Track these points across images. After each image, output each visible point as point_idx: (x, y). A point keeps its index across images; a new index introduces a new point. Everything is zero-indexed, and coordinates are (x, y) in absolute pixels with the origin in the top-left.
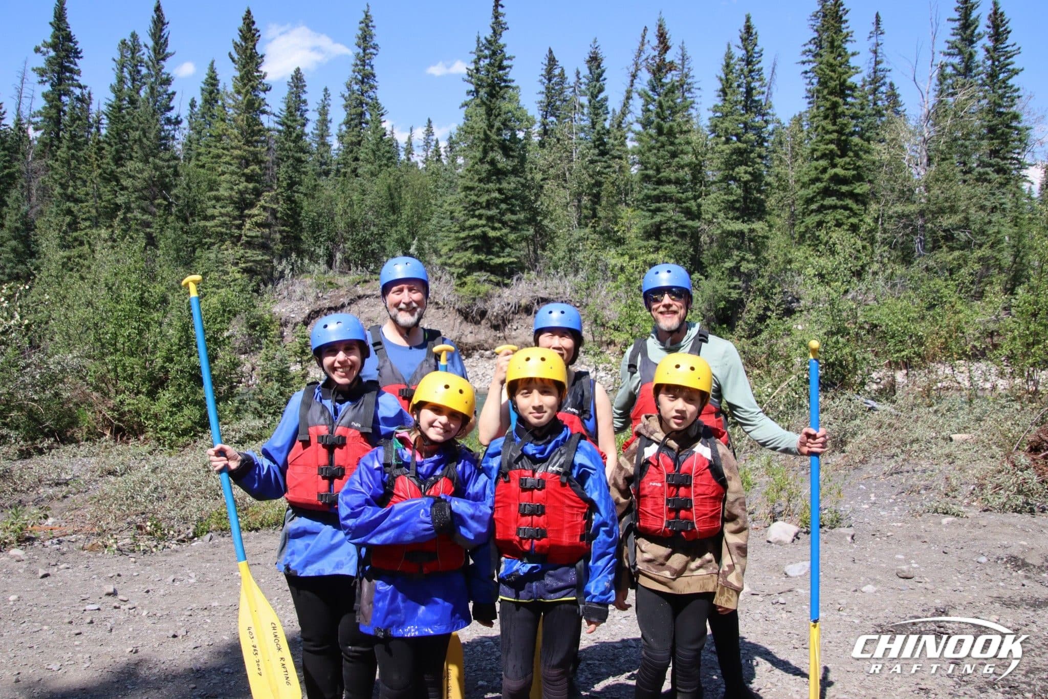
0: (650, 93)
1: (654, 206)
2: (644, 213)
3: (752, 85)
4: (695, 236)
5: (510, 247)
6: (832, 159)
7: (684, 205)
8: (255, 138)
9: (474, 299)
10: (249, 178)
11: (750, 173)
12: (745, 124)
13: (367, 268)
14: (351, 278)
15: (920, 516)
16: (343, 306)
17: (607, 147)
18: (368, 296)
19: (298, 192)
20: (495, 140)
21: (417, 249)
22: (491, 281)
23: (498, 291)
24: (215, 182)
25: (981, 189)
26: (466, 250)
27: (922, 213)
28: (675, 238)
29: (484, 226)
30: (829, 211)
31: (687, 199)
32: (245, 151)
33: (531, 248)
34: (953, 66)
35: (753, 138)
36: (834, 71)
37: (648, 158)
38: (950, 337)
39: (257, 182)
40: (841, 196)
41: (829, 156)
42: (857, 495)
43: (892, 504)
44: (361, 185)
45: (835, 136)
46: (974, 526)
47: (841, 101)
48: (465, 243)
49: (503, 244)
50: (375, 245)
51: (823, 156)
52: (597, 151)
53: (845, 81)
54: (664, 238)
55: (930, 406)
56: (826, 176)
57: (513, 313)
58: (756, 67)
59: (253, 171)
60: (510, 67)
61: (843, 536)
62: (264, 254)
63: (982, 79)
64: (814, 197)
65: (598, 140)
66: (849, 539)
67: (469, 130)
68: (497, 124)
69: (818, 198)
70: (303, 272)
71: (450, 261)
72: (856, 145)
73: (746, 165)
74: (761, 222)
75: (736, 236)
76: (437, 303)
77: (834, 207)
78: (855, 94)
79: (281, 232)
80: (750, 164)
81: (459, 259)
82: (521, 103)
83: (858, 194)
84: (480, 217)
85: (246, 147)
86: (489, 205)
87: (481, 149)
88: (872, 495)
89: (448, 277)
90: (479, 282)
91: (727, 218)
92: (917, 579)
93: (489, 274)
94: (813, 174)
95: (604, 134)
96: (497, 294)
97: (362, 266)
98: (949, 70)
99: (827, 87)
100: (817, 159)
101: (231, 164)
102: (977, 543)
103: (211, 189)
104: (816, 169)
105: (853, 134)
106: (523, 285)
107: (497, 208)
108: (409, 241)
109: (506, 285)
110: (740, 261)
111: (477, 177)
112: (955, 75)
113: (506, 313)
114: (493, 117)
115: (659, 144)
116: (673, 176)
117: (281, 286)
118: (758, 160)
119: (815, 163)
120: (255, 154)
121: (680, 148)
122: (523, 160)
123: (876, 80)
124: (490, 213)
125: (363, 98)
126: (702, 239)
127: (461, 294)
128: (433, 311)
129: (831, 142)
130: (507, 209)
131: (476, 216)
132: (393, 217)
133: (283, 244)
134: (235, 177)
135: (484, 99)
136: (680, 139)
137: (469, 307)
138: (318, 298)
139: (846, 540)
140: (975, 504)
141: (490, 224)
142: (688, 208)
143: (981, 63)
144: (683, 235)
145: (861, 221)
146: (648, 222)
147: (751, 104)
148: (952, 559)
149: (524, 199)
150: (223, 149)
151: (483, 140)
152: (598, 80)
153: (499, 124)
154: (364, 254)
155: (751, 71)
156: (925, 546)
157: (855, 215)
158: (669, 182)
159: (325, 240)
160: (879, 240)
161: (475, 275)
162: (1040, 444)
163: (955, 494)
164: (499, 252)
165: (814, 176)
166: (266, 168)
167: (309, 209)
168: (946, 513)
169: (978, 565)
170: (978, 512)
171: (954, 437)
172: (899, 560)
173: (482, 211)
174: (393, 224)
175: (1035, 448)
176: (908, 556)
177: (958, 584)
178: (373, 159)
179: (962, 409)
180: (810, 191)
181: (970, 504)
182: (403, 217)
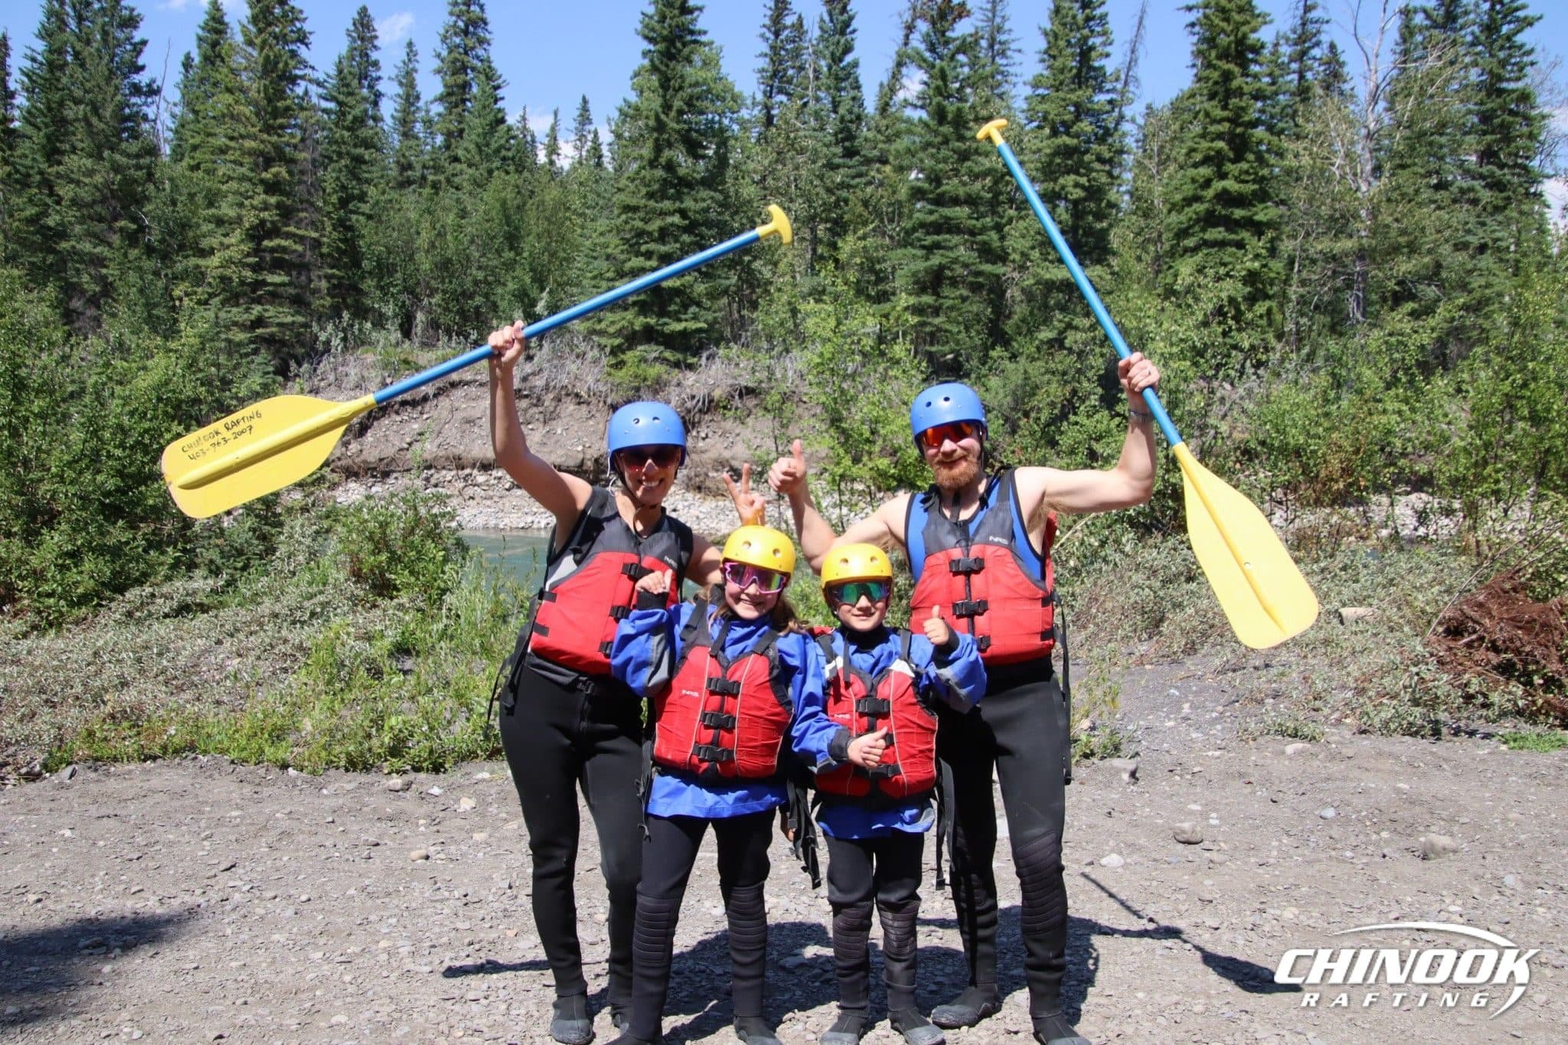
0: (927, 55)
1: (930, 240)
2: (914, 251)
3: (1091, 42)
4: (996, 290)
5: (699, 304)
6: (1219, 166)
7: (979, 238)
8: (280, 121)
9: (637, 389)
10: (272, 187)
11: (1083, 187)
12: (1077, 105)
13: (466, 338)
14: (440, 353)
15: (1254, 740)
16: (425, 399)
17: (856, 143)
18: (467, 383)
19: (356, 212)
20: (675, 130)
21: (547, 307)
22: (665, 360)
23: (676, 375)
24: (218, 193)
25: (1463, 214)
26: (626, 309)
27: (1362, 254)
28: (965, 292)
30: (1213, 250)
31: (984, 230)
32: (262, 142)
33: (735, 305)
34: (1426, 12)
35: (1089, 129)
36: (1227, 20)
37: (922, 161)
39: (282, 193)
40: (1231, 225)
41: (1215, 160)
42: (1163, 705)
43: (1214, 722)
44: (458, 200)
45: (1225, 127)
46: (1332, 757)
47: (1236, 70)
49: (685, 299)
50: (478, 300)
51: (1206, 160)
52: (839, 150)
53: (1244, 36)
54: (944, 292)
55: (1317, 561)
56: (1210, 193)
57: (700, 411)
58: (1098, 12)
59: (275, 175)
60: (700, 9)
61: (1118, 771)
62: (298, 313)
63: (1472, 34)
64: (1190, 227)
65: (841, 132)
66: (1126, 777)
67: (631, 112)
68: (677, 104)
69: (1197, 228)
70: (363, 343)
71: (598, 327)
72: (1260, 142)
73: (1077, 173)
74: (1098, 267)
75: (1059, 290)
76: (577, 395)
77: (1222, 244)
78: (1260, 59)
79: (328, 277)
80: (1082, 171)
81: (613, 323)
82: (724, 71)
83: (1259, 224)
84: (648, 255)
85: (265, 136)
86: (664, 235)
87: (650, 144)
88: (1186, 706)
89: (596, 351)
90: (646, 361)
91: (1046, 260)
92: (1206, 844)
93: (662, 348)
94: (1189, 190)
95: (851, 121)
96: (675, 382)
97: (458, 335)
98: (1419, 19)
99: (1214, 46)
100: (1196, 165)
101: (241, 165)
102: (1331, 785)
103: (211, 204)
104: (1194, 181)
105: (1254, 124)
106: (717, 367)
107: (676, 241)
108: (534, 293)
109: (691, 367)
110: (1065, 330)
111: (644, 191)
112: (1428, 28)
113: (689, 411)
114: (671, 92)
115: (939, 139)
116: (961, 192)
117: (325, 365)
118: (1097, 166)
119: (1191, 172)
120: (277, 148)
121: (974, 145)
122: (722, 161)
123: (1305, 38)
124: (663, 249)
125: (466, 59)
126: (1008, 295)
127: (618, 381)
128: (572, 407)
129: (1220, 136)
130: (691, 243)
131: (642, 255)
132: (508, 255)
133: (333, 297)
134: (247, 185)
135: (656, 62)
136: (975, 130)
139: (1121, 779)
140: (1348, 721)
142: (985, 243)
143: (1471, 8)
144: (976, 288)
145: (1264, 266)
146: (921, 265)
147: (1086, 73)
148: (1283, 812)
150: (232, 138)
151: (654, 129)
152: (843, 33)
153: (681, 103)
154: (462, 313)
155: (1088, 19)
156: (1248, 789)
158: (956, 201)
159: (399, 292)
160: (1294, 297)
161: (640, 349)
162: (1462, 623)
163: (1318, 704)
164: (679, 312)
165: (1190, 193)
166: (302, 172)
167: (372, 240)
168: (1295, 735)
169: (1321, 822)
170: (1348, 735)
171: (1344, 611)
172: (1192, 813)
173: (652, 246)
174: (509, 266)
175: (1454, 630)
176: (1210, 806)
177: (1275, 853)
178: (477, 158)
179: (1365, 566)
180: (1183, 218)
181: (1339, 721)
182: (526, 254)
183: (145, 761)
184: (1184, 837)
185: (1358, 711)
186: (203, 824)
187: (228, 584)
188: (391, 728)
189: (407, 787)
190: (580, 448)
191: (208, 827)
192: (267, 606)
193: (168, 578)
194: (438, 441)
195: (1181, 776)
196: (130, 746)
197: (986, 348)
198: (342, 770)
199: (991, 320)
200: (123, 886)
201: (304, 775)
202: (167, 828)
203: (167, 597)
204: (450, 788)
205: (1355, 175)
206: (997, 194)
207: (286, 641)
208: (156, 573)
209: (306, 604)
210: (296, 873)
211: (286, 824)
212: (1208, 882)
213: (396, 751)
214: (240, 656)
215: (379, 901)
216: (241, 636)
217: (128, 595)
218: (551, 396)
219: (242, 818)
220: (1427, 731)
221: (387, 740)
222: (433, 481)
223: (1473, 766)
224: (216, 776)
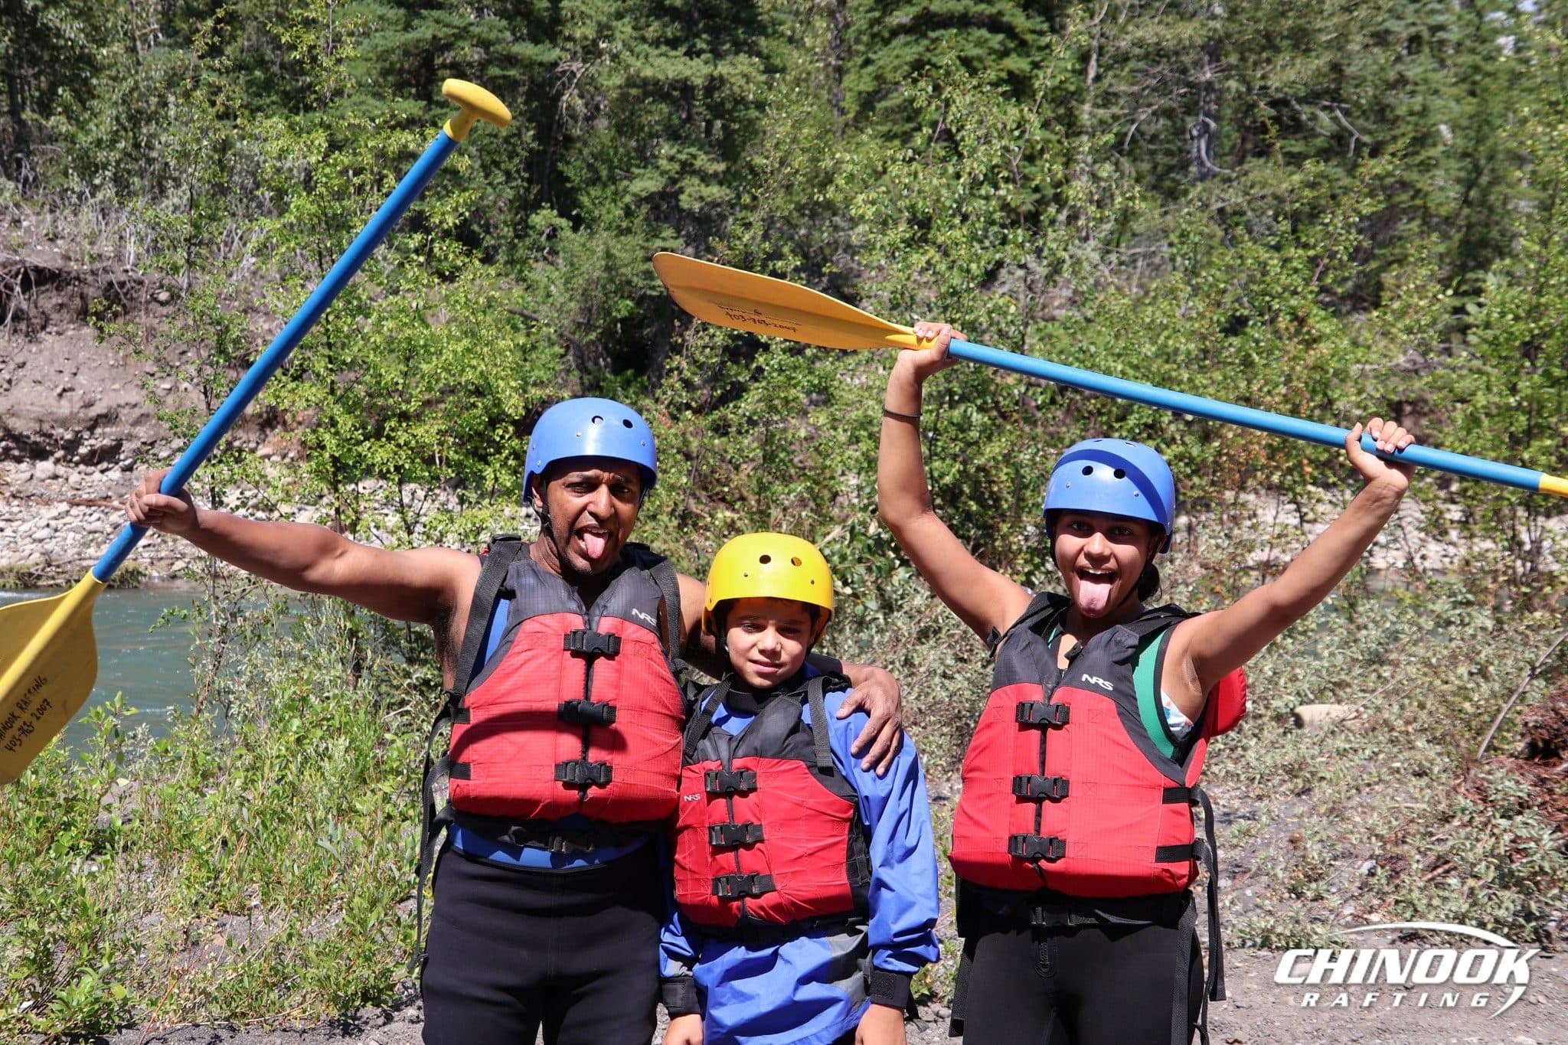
4: (542, 95)
27: (1212, 49)
74: (743, 58)
75: (667, 97)
91: (643, 40)
110: (680, 176)
126: (564, 104)
145: (1038, 65)
146: (396, 39)
157: (1021, 47)
160: (1089, 124)
171: (1305, 711)
185: (1391, 899)
199: (531, 151)
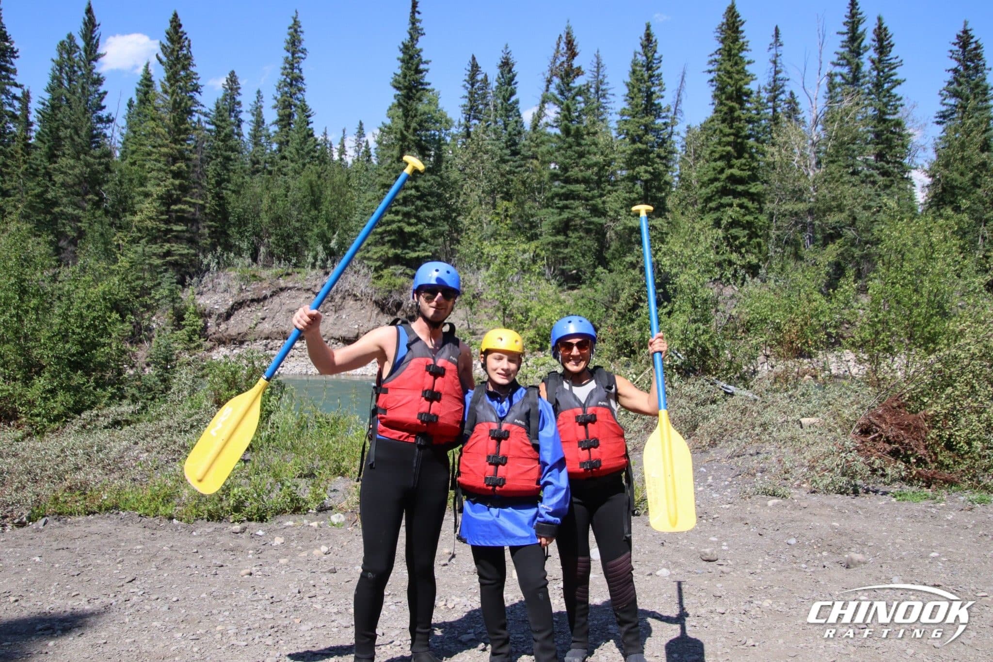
0: (559, 97)
1: (561, 203)
2: (553, 210)
3: (652, 90)
5: (426, 242)
6: (729, 161)
7: (591, 202)
8: (182, 136)
9: (390, 292)
10: (177, 175)
11: (650, 173)
12: (646, 126)
13: (290, 262)
14: (274, 271)
15: (750, 498)
16: (265, 298)
17: (518, 147)
18: (290, 289)
19: (226, 189)
20: (412, 140)
21: (337, 244)
22: (407, 274)
24: (146, 178)
25: (867, 189)
26: (383, 244)
27: (810, 212)
28: (582, 234)
29: (399, 221)
30: (726, 209)
31: (593, 198)
32: (172, 148)
33: (448, 243)
34: (841, 75)
35: (652, 139)
36: (731, 78)
37: (556, 157)
38: (806, 324)
39: (183, 178)
40: (736, 194)
41: (726, 157)
43: (726, 487)
44: (285, 182)
45: (731, 138)
46: (795, 508)
47: (737, 106)
48: (382, 238)
49: (418, 238)
50: (297, 239)
51: (721, 158)
52: (508, 152)
53: (741, 87)
54: (570, 234)
55: (786, 390)
56: (723, 176)
58: (656, 73)
59: (179, 168)
60: (427, 71)
62: (191, 248)
63: (868, 88)
64: (713, 196)
65: (509, 141)
67: (387, 130)
68: (413, 125)
69: (717, 197)
70: (229, 265)
71: (367, 255)
72: (752, 147)
73: (646, 165)
74: (660, 219)
76: (355, 295)
77: (731, 206)
78: (750, 100)
79: (209, 227)
80: (649, 163)
81: (376, 253)
82: (440, 106)
83: (752, 194)
84: (397, 213)
85: (173, 145)
86: (405, 202)
87: (397, 148)
88: (710, 478)
89: (366, 270)
90: (395, 275)
91: (629, 215)
93: (404, 267)
94: (711, 174)
95: (515, 135)
97: (285, 260)
98: (838, 79)
99: (724, 93)
100: (715, 160)
101: (159, 162)
102: (794, 524)
103: (142, 185)
104: (714, 169)
105: (748, 137)
107: (413, 204)
108: (329, 234)
111: (394, 175)
112: (843, 84)
114: (410, 118)
115: (566, 145)
116: (580, 175)
117: (206, 278)
118: (658, 160)
119: (713, 164)
120: (181, 152)
121: (587, 148)
122: (439, 159)
123: (776, 88)
124: (406, 209)
125: (291, 100)
126: (608, 235)
127: (378, 287)
128: (352, 302)
129: (728, 144)
130: (423, 206)
131: (393, 213)
132: (314, 213)
133: (212, 238)
134: (162, 174)
135: (401, 101)
136: (588, 139)
137: (385, 299)
138: (241, 290)
140: (804, 485)
141: (406, 220)
142: (594, 205)
143: (867, 74)
144: (588, 231)
145: (756, 218)
146: (556, 218)
147: (650, 107)
148: (765, 541)
149: (439, 196)
150: (154, 147)
151: (399, 140)
152: (509, 84)
153: (415, 125)
154: (287, 247)
155: (651, 77)
156: (746, 527)
157: (751, 213)
158: (577, 181)
159: (251, 235)
160: (773, 236)
161: (392, 268)
162: (869, 427)
163: (787, 476)
164: (414, 246)
165: (713, 176)
166: (195, 166)
167: (236, 205)
168: (774, 495)
169: (788, 546)
170: (804, 494)
171: (803, 420)
172: (712, 542)
173: (399, 208)
174: (315, 219)
175: (865, 431)
176: (722, 538)
177: (760, 566)
178: (297, 157)
179: (816, 394)
180: (708, 190)
181: (799, 486)
182: (324, 212)
183: (88, 515)
184: (708, 557)
185: (810, 480)
186: (119, 554)
187: (143, 408)
188: (234, 495)
189: (243, 530)
190: (356, 327)
191: (121, 556)
192: (165, 421)
193: (108, 405)
194: (272, 323)
195: (706, 520)
196: (79, 506)
197: (595, 267)
198: (205, 520)
199: (597, 250)
200: (67, 592)
201: (182, 523)
202: (97, 556)
203: (104, 416)
204: (269, 531)
205: (806, 166)
206: (600, 177)
207: (175, 443)
208: (100, 402)
209: (188, 420)
210: (171, 584)
211: (168, 554)
212: (719, 585)
213: (237, 509)
214: (147, 451)
215: (219, 601)
216: (149, 439)
217: (83, 415)
218: (339, 296)
219: (143, 549)
220: (850, 491)
221: (232, 502)
222: (269, 346)
223: (876, 511)
224: (130, 524)
